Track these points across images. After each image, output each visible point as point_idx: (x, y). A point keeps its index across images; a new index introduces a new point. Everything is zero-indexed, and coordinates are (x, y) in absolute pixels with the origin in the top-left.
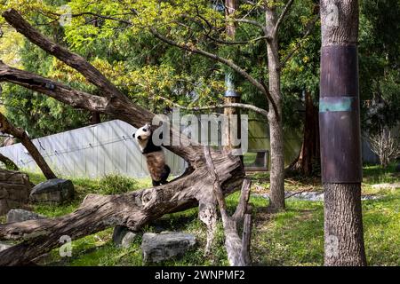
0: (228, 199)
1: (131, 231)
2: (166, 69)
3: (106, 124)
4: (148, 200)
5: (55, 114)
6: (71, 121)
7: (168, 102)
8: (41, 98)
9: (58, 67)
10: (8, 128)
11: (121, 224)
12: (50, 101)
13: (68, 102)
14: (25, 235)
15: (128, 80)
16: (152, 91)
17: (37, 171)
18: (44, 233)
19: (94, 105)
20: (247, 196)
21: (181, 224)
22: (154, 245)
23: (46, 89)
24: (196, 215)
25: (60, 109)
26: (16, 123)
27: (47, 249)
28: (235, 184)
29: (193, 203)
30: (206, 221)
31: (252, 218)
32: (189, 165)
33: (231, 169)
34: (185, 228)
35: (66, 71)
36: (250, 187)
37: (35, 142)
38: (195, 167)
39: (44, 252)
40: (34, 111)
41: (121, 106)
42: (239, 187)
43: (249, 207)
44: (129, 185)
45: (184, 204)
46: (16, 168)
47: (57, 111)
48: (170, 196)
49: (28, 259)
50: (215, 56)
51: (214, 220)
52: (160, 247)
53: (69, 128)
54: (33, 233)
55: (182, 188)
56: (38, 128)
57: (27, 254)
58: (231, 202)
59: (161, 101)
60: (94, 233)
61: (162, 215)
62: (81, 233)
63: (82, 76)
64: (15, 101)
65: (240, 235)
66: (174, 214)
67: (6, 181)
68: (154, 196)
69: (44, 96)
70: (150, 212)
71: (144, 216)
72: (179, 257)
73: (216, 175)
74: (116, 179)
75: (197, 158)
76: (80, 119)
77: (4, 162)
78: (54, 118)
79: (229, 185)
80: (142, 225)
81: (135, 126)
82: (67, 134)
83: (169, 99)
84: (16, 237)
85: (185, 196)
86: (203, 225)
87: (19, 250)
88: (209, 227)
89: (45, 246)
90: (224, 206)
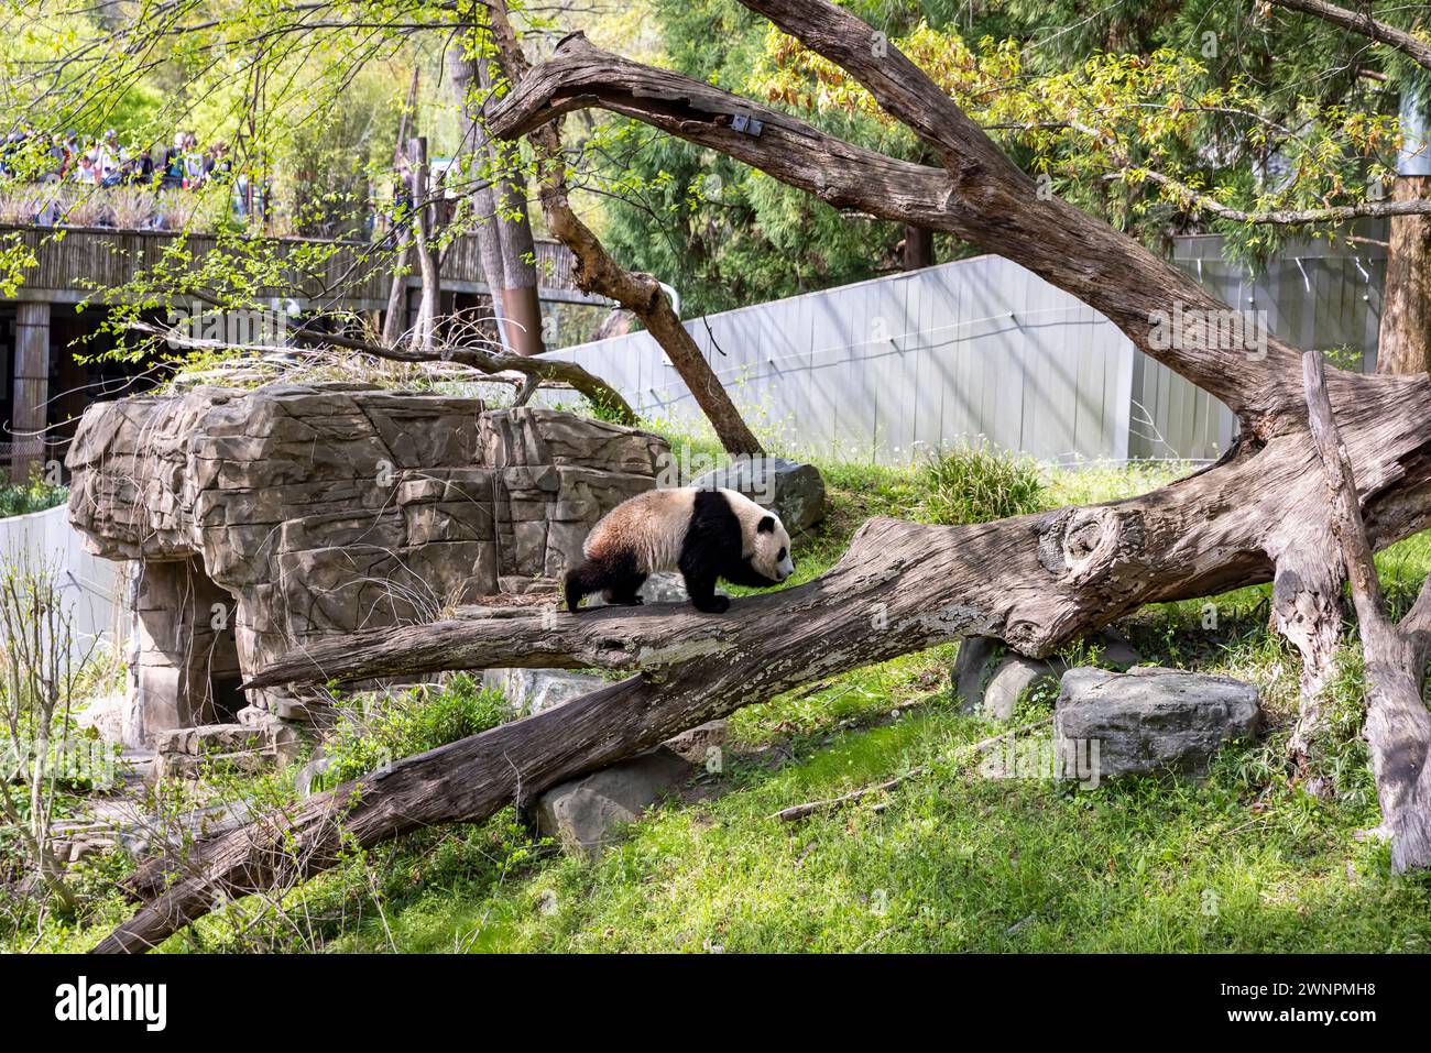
0: (1387, 558)
1: (1021, 657)
2: (1175, 68)
3: (950, 271)
4: (1086, 549)
5: (773, 233)
6: (828, 255)
7: (1178, 192)
8: (725, 174)
9: (784, 60)
10: (602, 274)
11: (985, 629)
12: (757, 185)
13: (808, 186)
14: (645, 652)
15: (1031, 108)
16: (1121, 151)
17: (704, 431)
18: (711, 648)
19: (900, 201)
21: (1204, 642)
22: (1100, 716)
23: (735, 135)
24: (1262, 615)
25: (793, 217)
26: (639, 261)
27: (719, 707)
28: (1417, 504)
29: (1252, 566)
30: (1298, 635)
32: (1246, 424)
33: (1406, 447)
34: (1220, 659)
35: (811, 76)
37: (696, 329)
38: (1267, 432)
39: (708, 717)
40: (699, 224)
41: (999, 203)
44: (1021, 494)
45: (1217, 571)
46: (629, 418)
47: (778, 216)
48: (1169, 538)
49: (652, 739)
50: (1362, 19)
51: (1329, 634)
52: (1122, 720)
53: (822, 282)
54: (675, 648)
55: (1215, 512)
56: (714, 279)
57: (652, 717)
58: (1398, 573)
59: (1152, 189)
60: (886, 656)
61: (1133, 605)
62: (838, 656)
63: (865, 94)
64: (635, 178)
66: (1182, 605)
67: (590, 461)
68: (1108, 535)
69: (739, 166)
70: (1094, 591)
71: (1071, 607)
72: (1191, 763)
73: (1345, 467)
74: (978, 470)
75: (1275, 403)
76: (862, 249)
77: (590, 394)
78: (769, 246)
79: (1395, 508)
80: (1062, 641)
81: (1047, 275)
82: (810, 300)
83: (1181, 179)
84: (615, 657)
85: (1223, 542)
86: (1289, 650)
87: (622, 703)
88: (1309, 660)
89: (714, 696)
90: (1371, 581)
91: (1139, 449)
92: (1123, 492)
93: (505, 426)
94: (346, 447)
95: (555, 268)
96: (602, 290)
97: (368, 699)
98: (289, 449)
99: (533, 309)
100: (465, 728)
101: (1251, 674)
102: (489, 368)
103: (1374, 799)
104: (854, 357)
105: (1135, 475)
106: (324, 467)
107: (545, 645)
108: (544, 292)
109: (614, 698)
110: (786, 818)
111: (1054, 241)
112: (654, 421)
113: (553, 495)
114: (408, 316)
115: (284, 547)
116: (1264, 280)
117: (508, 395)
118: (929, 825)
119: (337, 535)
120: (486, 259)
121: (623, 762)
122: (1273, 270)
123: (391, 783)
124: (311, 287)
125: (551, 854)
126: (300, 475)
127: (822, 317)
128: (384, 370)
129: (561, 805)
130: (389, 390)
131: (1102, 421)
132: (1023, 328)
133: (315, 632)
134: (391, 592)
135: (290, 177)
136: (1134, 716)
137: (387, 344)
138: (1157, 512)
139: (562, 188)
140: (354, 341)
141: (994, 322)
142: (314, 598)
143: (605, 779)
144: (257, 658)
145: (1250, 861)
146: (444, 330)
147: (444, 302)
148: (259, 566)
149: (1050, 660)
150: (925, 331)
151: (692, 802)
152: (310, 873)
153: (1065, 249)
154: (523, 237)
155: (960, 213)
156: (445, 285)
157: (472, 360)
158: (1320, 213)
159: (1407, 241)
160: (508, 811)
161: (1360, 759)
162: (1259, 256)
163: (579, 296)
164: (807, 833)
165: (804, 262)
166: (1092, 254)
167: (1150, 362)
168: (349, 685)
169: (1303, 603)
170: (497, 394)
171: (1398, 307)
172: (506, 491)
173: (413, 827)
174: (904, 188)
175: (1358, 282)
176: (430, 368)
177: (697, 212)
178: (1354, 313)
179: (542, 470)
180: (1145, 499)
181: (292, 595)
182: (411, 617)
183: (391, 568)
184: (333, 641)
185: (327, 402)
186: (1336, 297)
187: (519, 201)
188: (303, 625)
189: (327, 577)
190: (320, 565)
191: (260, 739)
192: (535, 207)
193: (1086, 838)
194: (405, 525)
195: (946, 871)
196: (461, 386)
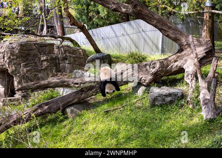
0: (203, 69)
1: (144, 85)
3: (132, 22)
4: (154, 68)
5: (103, 16)
6: (112, 19)
7: (170, 9)
8: (95, 6)
10: (74, 22)
12: (100, 7)
13: (108, 8)
14: (82, 85)
16: (160, 2)
17: (91, 49)
18: (93, 84)
19: (124, 10)
20: (215, 67)
21: (173, 83)
22: (156, 95)
24: (183, 78)
25: (106, 13)
26: (80, 20)
27: (94, 94)
28: (208, 60)
29: (181, 70)
30: (188, 81)
31: (217, 81)
32: (180, 47)
33: (206, 51)
34: (176, 86)
36: (217, 62)
37: (90, 32)
38: (184, 48)
39: (92, 95)
40: (91, 14)
41: (140, 10)
42: (210, 62)
43: (216, 75)
44: (144, 59)
45: (175, 71)
46: (79, 46)
47: (103, 13)
48: (168, 66)
49: (83, 99)
51: (194, 81)
52: (160, 95)
53: (111, 24)
54: (87, 84)
55: (176, 61)
56: (93, 23)
57: (83, 95)
58: (205, 71)
59: (165, 8)
61: (162, 77)
64: (80, 6)
65: (209, 91)
66: (170, 77)
67: (73, 53)
68: (158, 65)
69: (97, 4)
70: (155, 74)
71: (152, 77)
72: (171, 102)
73: (196, 54)
74: (136, 55)
75: (185, 43)
76: (117, 18)
77: (72, 42)
78: (102, 18)
79: (204, 61)
80: (150, 83)
81: (148, 22)
82: (109, 27)
83: (170, 7)
84: (77, 86)
85: (176, 66)
86: (187, 84)
87: (78, 93)
88: (190, 86)
89: (93, 92)
90: (200, 73)
91: (163, 51)
92: (160, 58)
93: (58, 47)
94: (32, 51)
95: (66, 22)
96: (74, 25)
97: (36, 93)
98: (22, 51)
99: (63, 28)
100: (52, 98)
101: (181, 88)
102: (55, 38)
103: (201, 108)
104: (116, 36)
105: (162, 56)
106: (28, 55)
107: (65, 84)
108: (65, 26)
109: (77, 93)
110: (105, 112)
111: (149, 17)
112: (83, 47)
113: (67, 59)
114: (42, 29)
115: (22, 68)
116: (183, 24)
117: (59, 42)
118: (129, 113)
119: (30, 66)
120: (55, 20)
121: (78, 103)
122: (185, 22)
123: (40, 107)
124: (26, 24)
125: (67, 118)
126: (24, 56)
127: (111, 30)
128: (38, 38)
129: (68, 110)
130: (39, 42)
131: (157, 47)
132: (144, 32)
133: (27, 82)
134: (40, 75)
135: (22, 7)
136: (162, 95)
137: (39, 34)
138: (166, 62)
139: (68, 8)
140: (33, 34)
141: (139, 31)
142: (27, 76)
143: (76, 106)
144: (18, 86)
145: (181, 118)
146: (48, 32)
147: (48, 27)
148: (17, 71)
149: (148, 86)
150: (128, 32)
151: (90, 109)
152: (27, 121)
153: (151, 18)
154: (61, 16)
155: (134, 12)
156: (48, 25)
157: (53, 37)
158: (193, 12)
159: (206, 17)
160: (60, 111)
161: (199, 101)
162: (183, 20)
163: (71, 27)
164: (109, 114)
165: (108, 20)
166: (155, 19)
167: (165, 37)
168: (33, 90)
169: (189, 77)
170: (57, 42)
171: (205, 28)
172: (59, 59)
173: (44, 114)
174: (124, 8)
175: (199, 24)
176: (46, 38)
177: (90, 12)
178: (198, 29)
179: (65, 55)
180: (164, 59)
181: (23, 76)
182: (43, 79)
183: (40, 71)
184: (30, 83)
185: (28, 44)
186: (195, 26)
187: (60, 11)
188: (25, 81)
189: (29, 73)
190: (28, 71)
191: (18, 100)
192: (63, 11)
193: (154, 115)
194: (42, 64)
195: (131, 120)
196: (51, 41)
